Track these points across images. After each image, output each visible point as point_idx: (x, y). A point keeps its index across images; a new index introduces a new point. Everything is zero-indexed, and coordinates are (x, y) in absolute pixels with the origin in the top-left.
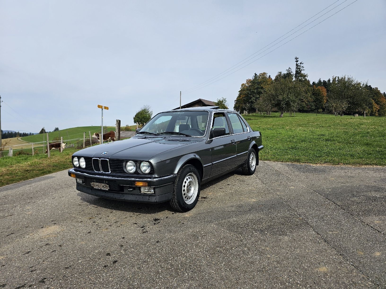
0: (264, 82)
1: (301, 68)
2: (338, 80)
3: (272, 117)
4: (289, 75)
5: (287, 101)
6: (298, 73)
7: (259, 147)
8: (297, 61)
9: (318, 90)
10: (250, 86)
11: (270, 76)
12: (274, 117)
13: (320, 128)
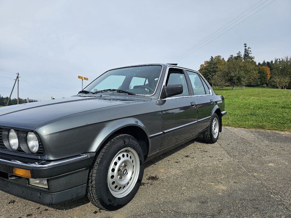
0: (219, 63)
1: (249, 52)
2: (279, 62)
3: (225, 90)
4: (239, 57)
5: (238, 77)
6: (246, 55)
7: (223, 112)
8: (246, 47)
9: (263, 69)
10: (207, 66)
11: (223, 58)
12: (227, 90)
13: (271, 98)
